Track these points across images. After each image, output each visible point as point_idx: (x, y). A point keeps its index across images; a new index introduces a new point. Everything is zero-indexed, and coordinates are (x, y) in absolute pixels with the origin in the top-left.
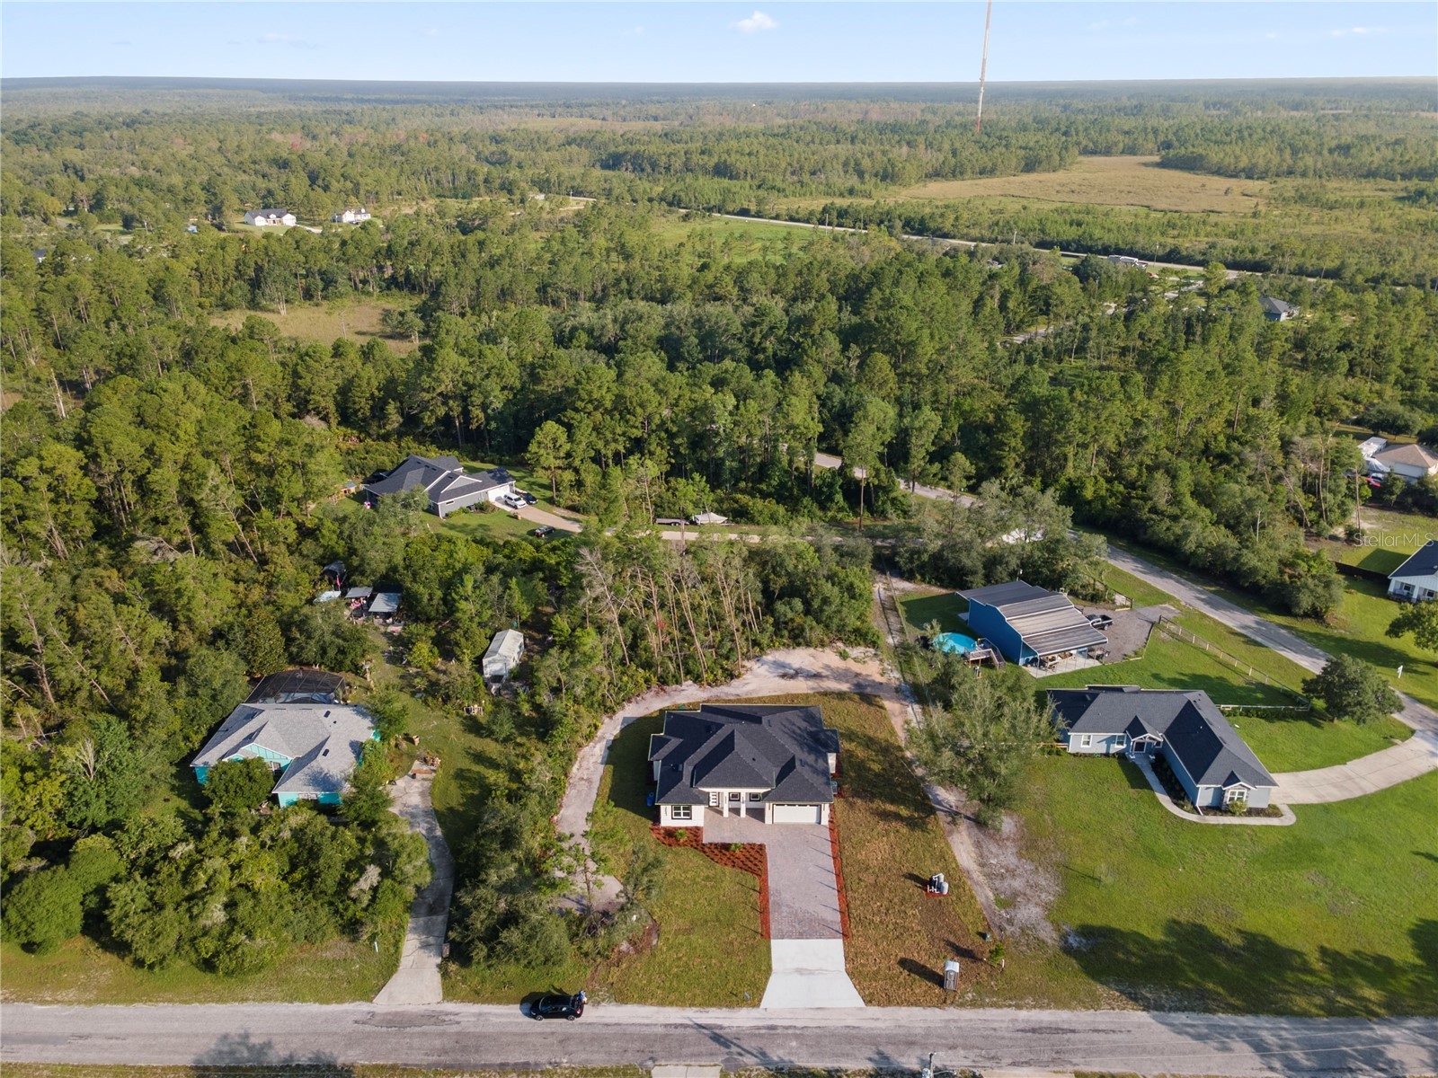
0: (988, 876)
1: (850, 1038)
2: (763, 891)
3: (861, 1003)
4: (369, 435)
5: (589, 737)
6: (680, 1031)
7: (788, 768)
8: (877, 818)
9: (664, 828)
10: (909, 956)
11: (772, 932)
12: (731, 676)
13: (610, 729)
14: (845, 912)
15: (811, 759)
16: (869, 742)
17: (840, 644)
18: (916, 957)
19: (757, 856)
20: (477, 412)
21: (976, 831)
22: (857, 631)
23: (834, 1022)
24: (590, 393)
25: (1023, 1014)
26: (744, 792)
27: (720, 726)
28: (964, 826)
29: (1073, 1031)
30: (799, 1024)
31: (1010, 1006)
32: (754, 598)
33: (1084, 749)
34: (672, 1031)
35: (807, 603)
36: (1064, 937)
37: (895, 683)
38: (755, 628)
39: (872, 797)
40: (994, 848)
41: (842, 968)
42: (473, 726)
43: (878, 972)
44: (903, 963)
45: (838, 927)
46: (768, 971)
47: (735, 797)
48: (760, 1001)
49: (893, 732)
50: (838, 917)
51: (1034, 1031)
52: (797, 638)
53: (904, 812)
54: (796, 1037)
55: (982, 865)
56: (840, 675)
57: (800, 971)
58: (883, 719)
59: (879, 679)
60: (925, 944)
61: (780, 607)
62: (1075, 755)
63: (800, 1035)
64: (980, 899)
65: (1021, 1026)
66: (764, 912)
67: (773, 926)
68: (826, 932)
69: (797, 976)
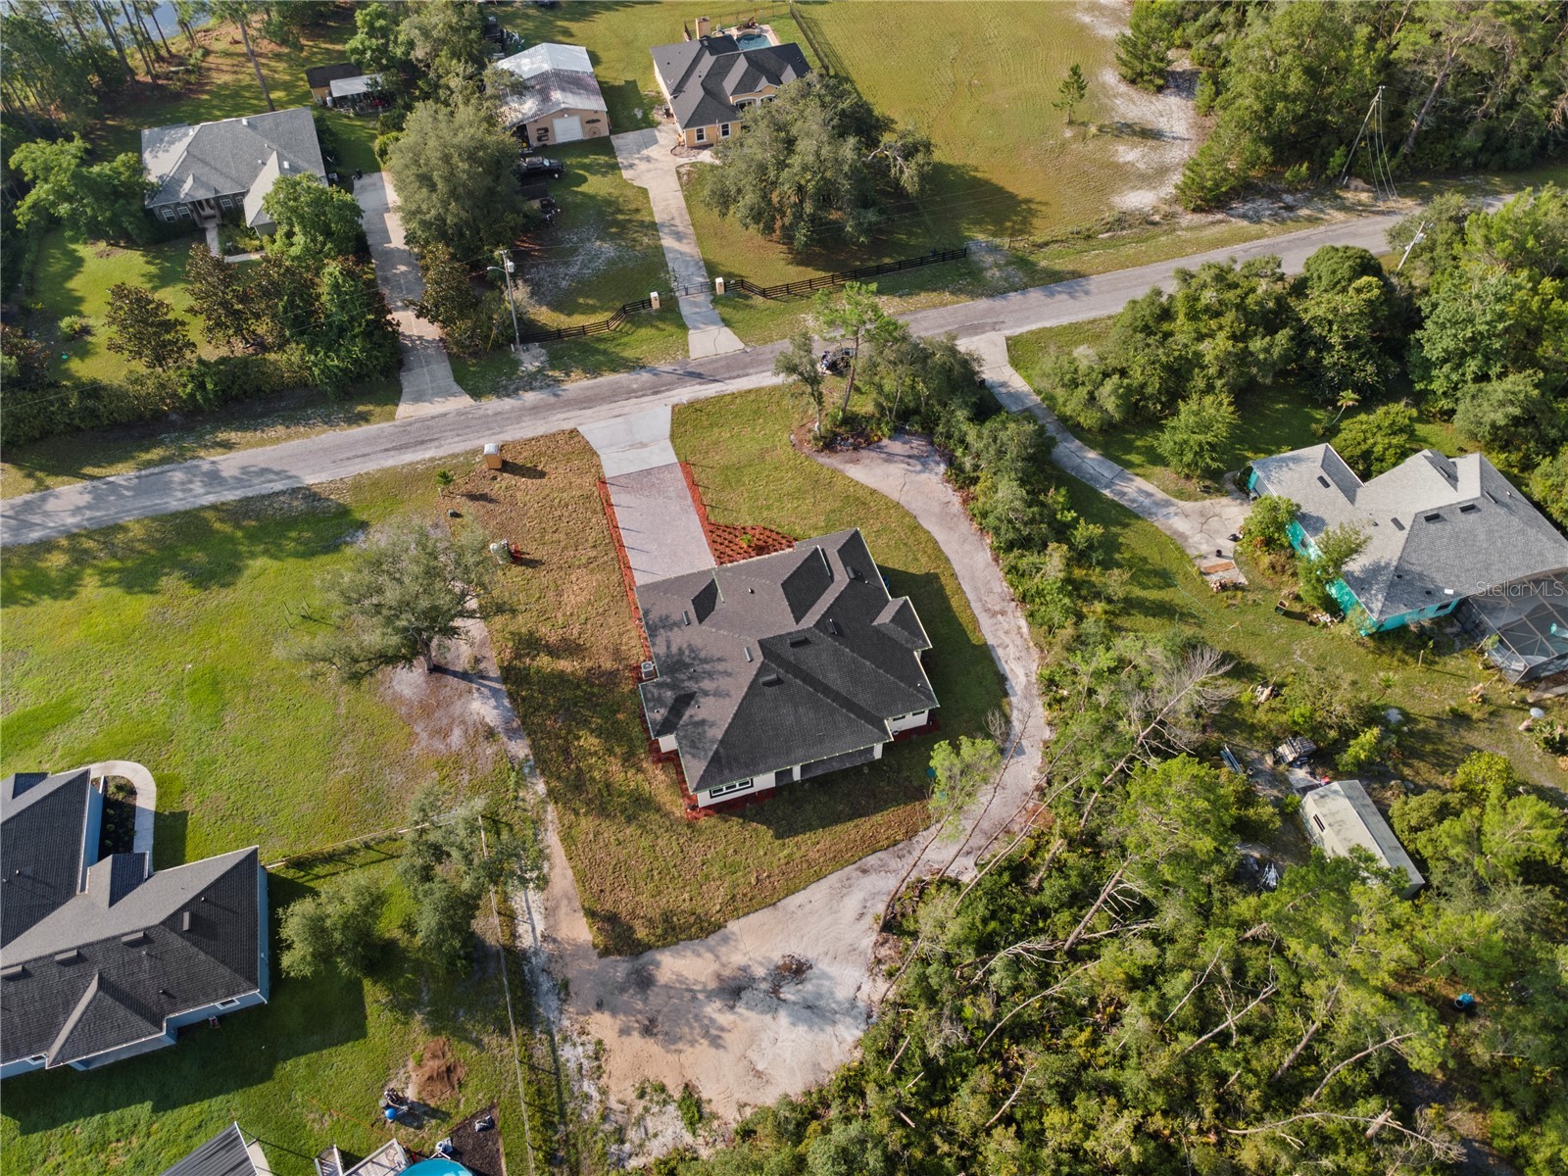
1: (586, 402)
2: (701, 506)
3: (581, 430)
6: (735, 374)
10: (537, 481)
11: (679, 469)
14: (606, 507)
21: (449, 657)
23: (605, 409)
25: (428, 454)
29: (386, 450)
30: (634, 400)
34: (740, 372)
41: (602, 457)
43: (569, 460)
44: (542, 475)
45: (611, 489)
46: (673, 437)
48: (673, 410)
50: (614, 500)
51: (422, 442)
53: (544, 661)
54: (634, 391)
57: (643, 445)
60: (519, 494)
63: (630, 393)
65: (436, 443)
66: (693, 485)
67: (680, 475)
68: (623, 481)
69: (644, 440)
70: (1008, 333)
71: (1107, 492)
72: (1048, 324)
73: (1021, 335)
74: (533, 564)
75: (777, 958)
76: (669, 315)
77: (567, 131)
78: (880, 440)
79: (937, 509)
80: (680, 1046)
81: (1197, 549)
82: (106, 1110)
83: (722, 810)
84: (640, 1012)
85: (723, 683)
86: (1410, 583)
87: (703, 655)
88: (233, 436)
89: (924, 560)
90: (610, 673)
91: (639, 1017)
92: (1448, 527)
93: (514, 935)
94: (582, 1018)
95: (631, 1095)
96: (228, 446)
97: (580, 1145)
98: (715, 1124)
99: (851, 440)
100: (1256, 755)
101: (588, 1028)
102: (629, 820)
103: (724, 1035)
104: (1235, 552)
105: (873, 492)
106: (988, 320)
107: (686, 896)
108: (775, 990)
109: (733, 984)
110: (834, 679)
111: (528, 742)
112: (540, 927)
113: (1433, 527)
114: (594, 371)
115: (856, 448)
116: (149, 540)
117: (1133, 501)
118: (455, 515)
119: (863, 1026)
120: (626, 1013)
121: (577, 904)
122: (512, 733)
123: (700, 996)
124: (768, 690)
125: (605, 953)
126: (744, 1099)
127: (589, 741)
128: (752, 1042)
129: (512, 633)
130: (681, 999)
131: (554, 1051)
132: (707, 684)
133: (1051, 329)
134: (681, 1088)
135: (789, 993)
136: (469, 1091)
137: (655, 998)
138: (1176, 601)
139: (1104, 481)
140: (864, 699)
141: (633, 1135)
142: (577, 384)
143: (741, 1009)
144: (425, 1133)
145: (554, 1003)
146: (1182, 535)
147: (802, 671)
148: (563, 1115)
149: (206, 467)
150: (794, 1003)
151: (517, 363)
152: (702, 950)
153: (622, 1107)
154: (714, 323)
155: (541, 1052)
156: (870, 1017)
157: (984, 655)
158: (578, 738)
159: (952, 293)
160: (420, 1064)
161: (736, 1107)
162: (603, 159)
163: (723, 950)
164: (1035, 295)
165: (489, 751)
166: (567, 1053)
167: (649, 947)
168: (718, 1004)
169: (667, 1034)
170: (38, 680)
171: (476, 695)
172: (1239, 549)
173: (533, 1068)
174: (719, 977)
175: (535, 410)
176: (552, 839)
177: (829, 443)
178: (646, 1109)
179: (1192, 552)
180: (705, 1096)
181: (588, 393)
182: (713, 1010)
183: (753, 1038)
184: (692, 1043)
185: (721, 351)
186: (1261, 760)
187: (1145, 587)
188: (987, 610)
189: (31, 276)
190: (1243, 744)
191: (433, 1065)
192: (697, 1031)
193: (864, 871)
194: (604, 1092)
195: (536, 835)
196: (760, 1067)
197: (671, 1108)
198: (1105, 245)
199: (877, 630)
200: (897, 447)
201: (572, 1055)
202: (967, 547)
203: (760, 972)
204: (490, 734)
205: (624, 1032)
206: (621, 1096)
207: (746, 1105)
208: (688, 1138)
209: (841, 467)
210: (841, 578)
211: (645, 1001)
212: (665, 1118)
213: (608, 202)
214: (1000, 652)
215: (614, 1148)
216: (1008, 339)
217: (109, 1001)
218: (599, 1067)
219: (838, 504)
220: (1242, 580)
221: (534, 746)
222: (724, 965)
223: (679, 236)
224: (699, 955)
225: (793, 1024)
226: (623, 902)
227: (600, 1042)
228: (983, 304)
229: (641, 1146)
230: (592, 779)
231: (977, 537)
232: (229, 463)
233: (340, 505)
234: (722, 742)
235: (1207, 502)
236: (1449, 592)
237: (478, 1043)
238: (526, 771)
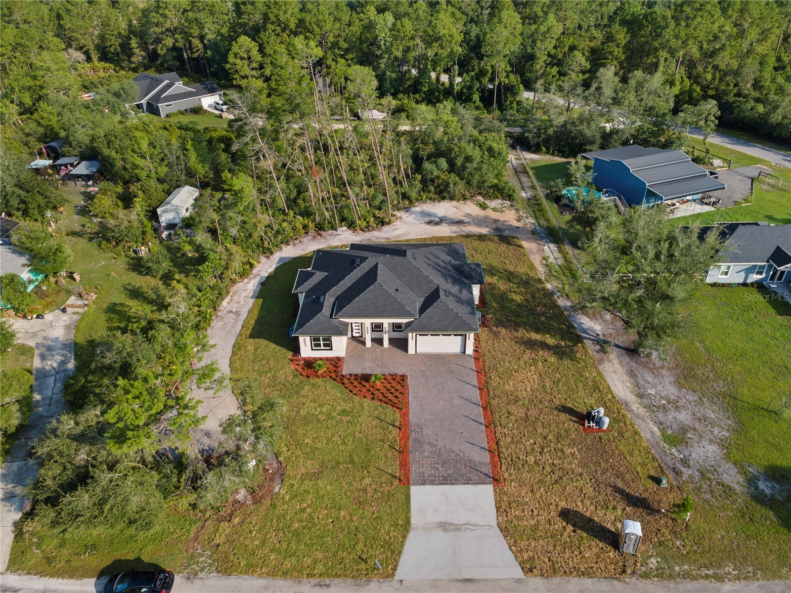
0: (648, 407)
2: (403, 427)
3: (518, 573)
4: (123, 68)
5: (243, 275)
7: (433, 297)
8: (523, 348)
9: (304, 359)
10: (571, 506)
11: (412, 476)
12: (382, 223)
13: (266, 267)
14: (495, 452)
15: (455, 289)
16: (510, 276)
17: (480, 198)
18: (580, 508)
19: (399, 387)
20: (196, 42)
21: (627, 359)
22: (495, 187)
24: (277, 16)
25: (727, 590)
26: (386, 322)
27: (364, 259)
28: (613, 355)
31: (707, 577)
32: (405, 163)
33: (721, 279)
35: (451, 164)
36: (752, 481)
37: (530, 227)
38: (405, 184)
39: (516, 326)
40: (650, 378)
41: (494, 522)
42: (138, 266)
43: (535, 528)
44: (565, 514)
45: (487, 469)
46: (407, 526)
47: (377, 328)
48: (395, 569)
49: (532, 267)
50: (486, 458)
52: (442, 193)
53: (550, 341)
55: (641, 396)
56: (479, 222)
57: (444, 526)
58: (522, 256)
59: (515, 223)
60: (589, 491)
61: (427, 166)
62: (714, 285)
64: (645, 435)
66: (403, 452)
67: (414, 469)
68: (474, 476)
69: (440, 533)
71: (69, 367)
75: (438, 226)
80: (483, 216)
81: (71, 318)
91: (500, 223)
93: (558, 247)
94: (526, 227)
95: (506, 211)
98: (475, 203)
101: (523, 225)
104: (52, 310)
108: (442, 221)
109: (459, 224)
111: (558, 304)
117: (62, 355)
119: (411, 209)
120: (505, 224)
121: (527, 251)
123: (472, 223)
125: (514, 238)
126: (463, 204)
130: (481, 224)
134: (487, 210)
135: (437, 220)
137: (493, 226)
141: (506, 205)
145: (538, 231)
150: (436, 217)
152: (468, 232)
153: (510, 210)
155: (543, 223)
156: (408, 211)
158: (526, 300)
161: (467, 203)
163: (459, 231)
167: (494, 236)
169: (490, 219)
171: (598, 332)
176: (541, 270)
178: (501, 208)
179: (76, 317)
180: (478, 207)
182: (467, 220)
183: (455, 214)
184: (478, 216)
194: (517, 213)
196: (455, 209)
197: (491, 207)
201: (530, 221)
203: (447, 225)
205: (507, 222)
208: (486, 202)
210: (329, 298)
214: (251, 294)
220: (71, 298)
222: (459, 228)
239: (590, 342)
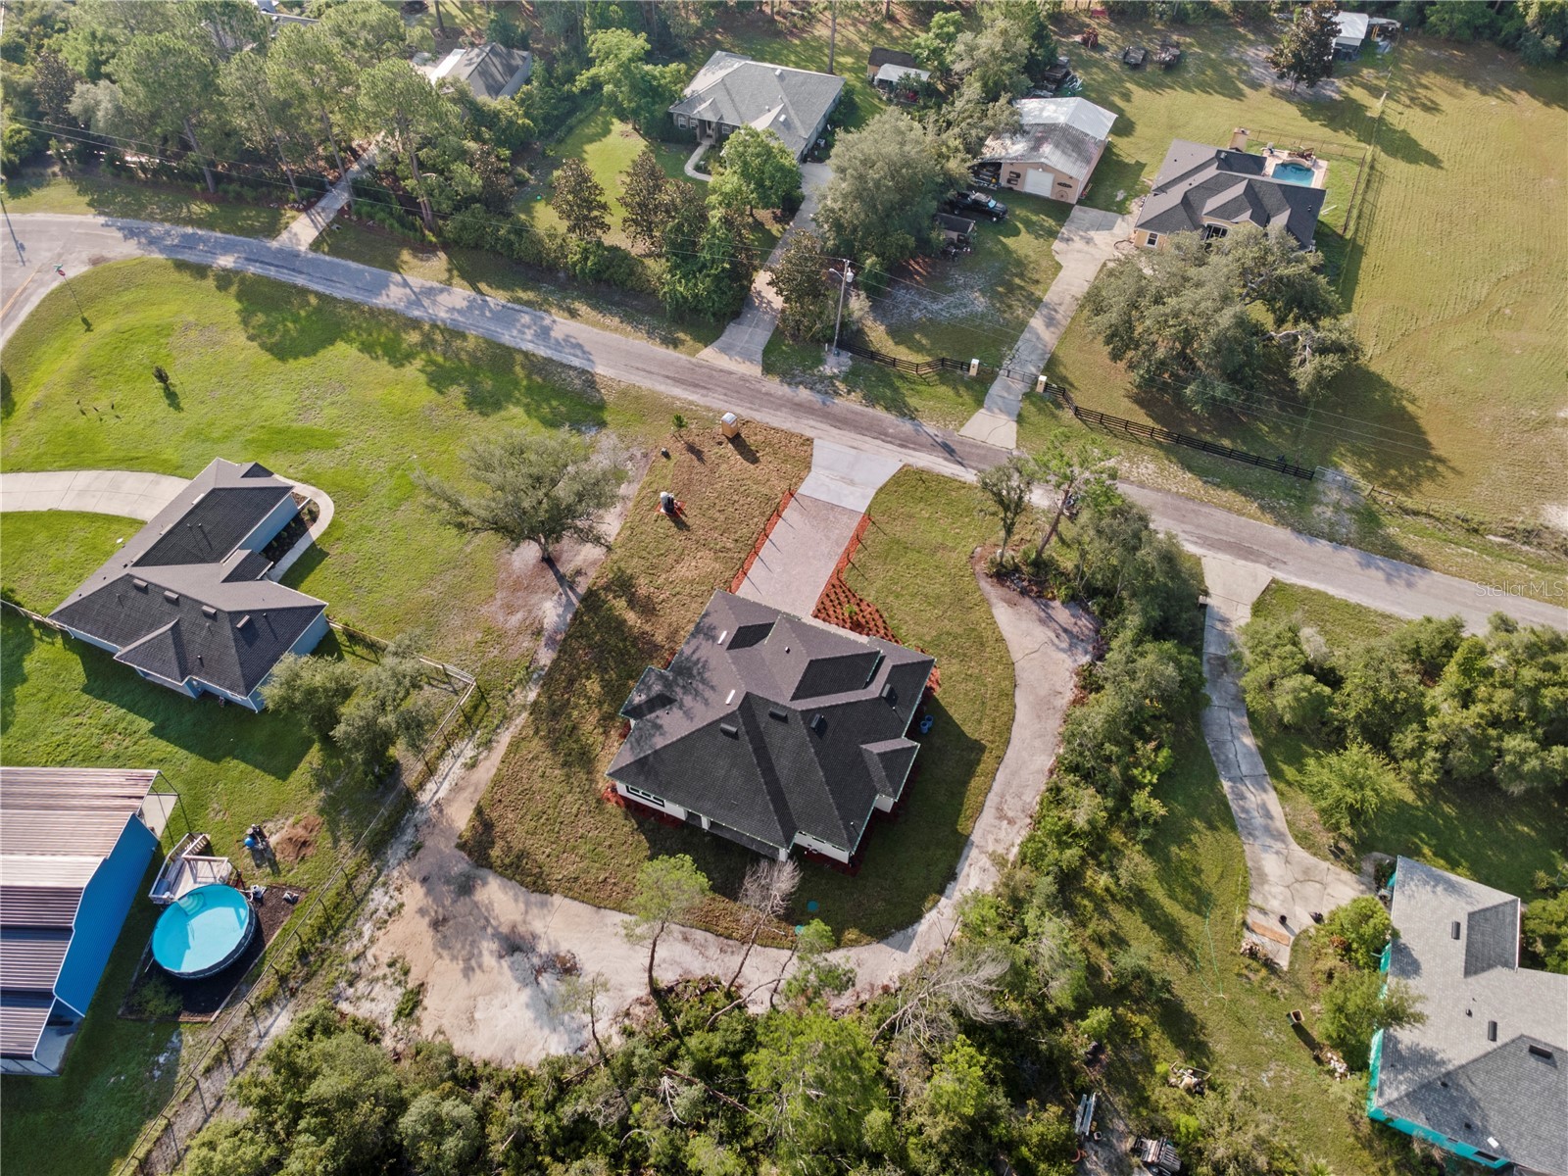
1: (842, 422)
2: (846, 560)
3: (816, 442)
10: (746, 464)
11: (859, 519)
14: (776, 515)
18: (741, 461)
19: (828, 604)
23: (849, 436)
28: (572, 565)
29: (668, 377)
30: (879, 442)
41: (812, 474)
43: (785, 461)
44: (755, 460)
45: (793, 503)
48: (901, 469)
50: (787, 514)
51: (696, 386)
53: (620, 605)
54: (886, 435)
57: (852, 483)
60: (724, 467)
63: (881, 434)
64: (636, 485)
65: (704, 392)
66: (857, 538)
67: (855, 524)
68: (807, 503)
69: (857, 480)
70: (1280, 576)
71: (1226, 785)
72: (1331, 591)
73: (1292, 586)
74: (681, 525)
75: (563, 949)
76: (977, 387)
77: (1037, 183)
78: (1054, 598)
79: (1043, 692)
80: (445, 953)
81: (1265, 899)
82: (130, 710)
83: (632, 808)
84: (444, 907)
85: (698, 707)
86: (1454, 1101)
87: (707, 675)
88: (582, 308)
89: (986, 726)
90: (656, 646)
91: (440, 910)
92: (1553, 1076)
93: (421, 786)
94: (407, 879)
95: (385, 959)
96: (573, 314)
97: (327, 963)
98: (414, 1027)
99: (1025, 583)
100: (1122, 1127)
101: (404, 889)
102: (564, 764)
103: (478, 971)
104: (1305, 931)
105: (1000, 640)
106: (1272, 553)
107: (548, 851)
108: (539, 971)
109: (518, 941)
110: (783, 766)
111: (555, 656)
112: (441, 794)
113: (1532, 1062)
114: (871, 400)
115: (1024, 592)
116: (472, 355)
117: (1244, 810)
118: (666, 455)
119: (570, 1052)
120: (434, 900)
121: (477, 798)
122: (551, 642)
123: (490, 930)
124: (721, 737)
125: (461, 846)
126: (446, 1027)
127: (593, 686)
128: (490, 993)
129: (619, 569)
130: (476, 921)
131: (371, 886)
132: (688, 700)
133: (1332, 597)
134: (418, 983)
135: (547, 981)
136: (304, 868)
137: (462, 906)
138: (1191, 932)
139: (1234, 772)
140: (795, 801)
141: (361, 986)
142: (850, 403)
143: (505, 963)
144: (257, 872)
145: (401, 854)
146: (1263, 878)
147: (762, 740)
148: (336, 934)
149: (547, 322)
150: (543, 992)
151: (821, 361)
152: (521, 899)
153: (372, 961)
154: (1009, 414)
155: (364, 879)
156: (581, 1049)
157: (958, 845)
158: (588, 678)
159: (1262, 507)
160: (294, 825)
161: (435, 1028)
162: (1050, 222)
163: (535, 910)
164: (1349, 556)
165: (525, 644)
166: (377, 895)
167: (490, 866)
168: (495, 946)
169: (445, 937)
170: (334, 412)
171: (555, 597)
172: (1312, 931)
173: (349, 886)
174: (514, 927)
175: (799, 408)
176: (505, 738)
177: (1002, 574)
178: (385, 977)
179: (1255, 898)
180: (426, 1002)
181: (849, 416)
182: (488, 947)
183: (492, 990)
184: (454, 958)
185: (990, 441)
186: (1122, 1137)
187: (1172, 896)
188: (999, 809)
189: (571, 129)
190: (1120, 1108)
191: (300, 832)
192: (464, 953)
193: (686, 939)
194: (372, 941)
195: (498, 727)
196: (477, 1016)
197: (399, 991)
198: (1486, 549)
199: (860, 753)
200: (1062, 614)
201: (379, 899)
202: (1037, 743)
203: (543, 948)
204: (538, 633)
205: (422, 912)
206: (378, 953)
207: (443, 1033)
208: (389, 1021)
209: (994, 600)
210: (877, 688)
211: (454, 902)
212: (389, 994)
213: (1020, 263)
214: (974, 853)
215: (343, 984)
216: (1274, 581)
217: (170, 641)
218: (386, 922)
219: (960, 631)
220: (1284, 962)
221: (555, 662)
222: (524, 922)
223: (1050, 322)
224: (516, 901)
225: (527, 1006)
226: (507, 820)
227: (402, 905)
228: (1283, 534)
229: (358, 998)
230: (570, 716)
231: (1056, 741)
232: (562, 325)
233: (602, 399)
234: (656, 752)
235: (1325, 865)
236: (1493, 1142)
237: (336, 841)
238: (535, 676)
239: (579, 590)
